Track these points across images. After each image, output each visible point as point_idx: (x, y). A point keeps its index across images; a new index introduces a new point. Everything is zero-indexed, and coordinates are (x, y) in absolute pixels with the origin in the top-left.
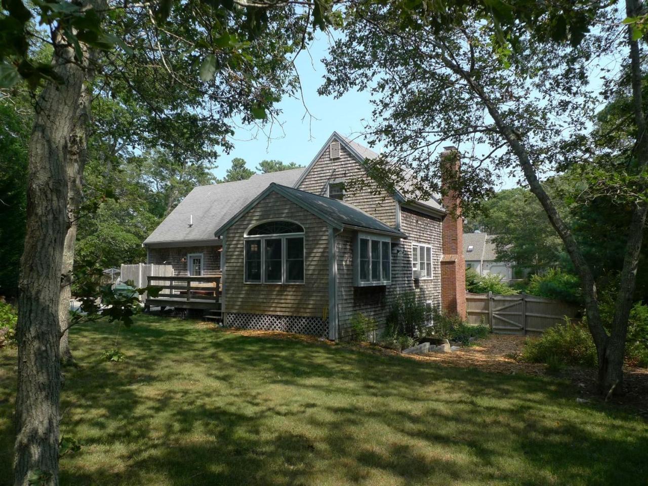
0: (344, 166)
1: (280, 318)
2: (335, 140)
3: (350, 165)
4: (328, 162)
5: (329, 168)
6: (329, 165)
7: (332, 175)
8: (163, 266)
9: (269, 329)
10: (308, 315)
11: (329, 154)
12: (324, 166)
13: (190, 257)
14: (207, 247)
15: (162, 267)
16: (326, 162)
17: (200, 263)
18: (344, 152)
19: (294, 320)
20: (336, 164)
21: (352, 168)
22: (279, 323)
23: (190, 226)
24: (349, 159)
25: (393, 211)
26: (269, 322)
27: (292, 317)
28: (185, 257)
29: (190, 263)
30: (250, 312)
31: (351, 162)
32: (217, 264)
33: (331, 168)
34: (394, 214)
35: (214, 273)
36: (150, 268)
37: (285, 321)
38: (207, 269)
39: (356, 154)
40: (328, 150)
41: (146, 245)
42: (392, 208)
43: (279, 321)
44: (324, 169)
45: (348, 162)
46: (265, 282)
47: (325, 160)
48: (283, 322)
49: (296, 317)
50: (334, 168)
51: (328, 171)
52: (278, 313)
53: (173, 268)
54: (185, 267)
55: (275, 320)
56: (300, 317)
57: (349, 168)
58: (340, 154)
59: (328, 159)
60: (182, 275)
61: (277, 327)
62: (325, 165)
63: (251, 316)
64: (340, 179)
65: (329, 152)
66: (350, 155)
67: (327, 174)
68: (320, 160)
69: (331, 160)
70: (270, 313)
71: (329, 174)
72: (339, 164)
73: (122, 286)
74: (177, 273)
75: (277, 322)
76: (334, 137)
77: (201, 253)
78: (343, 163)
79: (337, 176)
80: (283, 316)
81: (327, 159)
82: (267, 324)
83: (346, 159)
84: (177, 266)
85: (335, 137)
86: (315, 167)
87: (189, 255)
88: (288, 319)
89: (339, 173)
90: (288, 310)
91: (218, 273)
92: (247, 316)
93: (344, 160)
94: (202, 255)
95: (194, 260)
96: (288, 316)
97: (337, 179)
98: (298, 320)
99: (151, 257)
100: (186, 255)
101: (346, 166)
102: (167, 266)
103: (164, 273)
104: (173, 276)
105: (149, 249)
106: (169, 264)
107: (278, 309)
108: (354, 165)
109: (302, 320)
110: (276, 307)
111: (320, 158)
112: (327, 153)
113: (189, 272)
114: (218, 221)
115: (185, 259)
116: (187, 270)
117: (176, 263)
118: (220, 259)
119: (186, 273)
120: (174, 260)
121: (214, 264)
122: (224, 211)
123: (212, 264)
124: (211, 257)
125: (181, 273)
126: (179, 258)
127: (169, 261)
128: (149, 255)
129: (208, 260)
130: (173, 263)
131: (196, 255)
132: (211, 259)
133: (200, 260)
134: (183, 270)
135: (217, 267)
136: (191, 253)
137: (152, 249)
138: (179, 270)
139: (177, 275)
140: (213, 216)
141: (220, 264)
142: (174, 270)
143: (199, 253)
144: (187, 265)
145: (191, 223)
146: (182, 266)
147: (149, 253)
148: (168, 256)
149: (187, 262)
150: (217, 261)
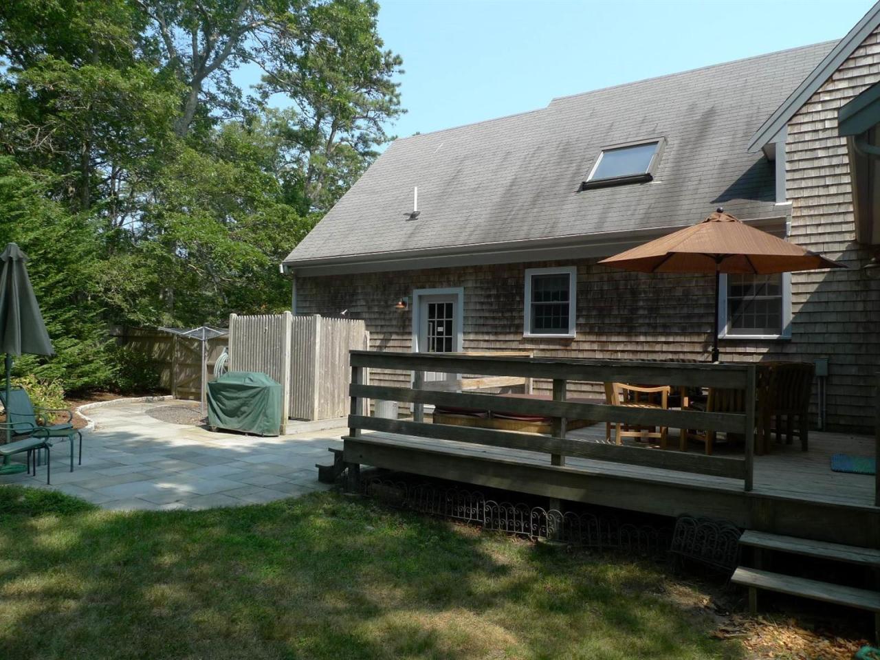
8: (344, 321)
13: (420, 297)
14: (478, 269)
15: (341, 324)
17: (450, 315)
23: (413, 216)
28: (406, 299)
29: (420, 315)
32: (513, 318)
35: (498, 345)
38: (476, 333)
41: (289, 266)
53: (367, 326)
54: (404, 327)
60: (394, 347)
73: (235, 377)
74: (378, 343)
77: (455, 285)
84: (379, 322)
87: (416, 293)
91: (514, 345)
94: (460, 291)
95: (432, 307)
99: (303, 298)
100: (406, 292)
102: (352, 322)
104: (368, 349)
105: (297, 279)
106: (354, 316)
113: (415, 338)
114: (496, 199)
115: (404, 303)
116: (410, 333)
117: (376, 316)
118: (522, 301)
119: (408, 344)
120: (369, 308)
121: (499, 319)
122: (507, 176)
123: (494, 318)
124: (489, 296)
125: (391, 343)
126: (386, 302)
127: (353, 310)
128: (297, 295)
129: (478, 307)
130: (367, 316)
131: (440, 292)
132: (491, 304)
133: (450, 307)
134: (397, 334)
135: (510, 327)
136: (423, 287)
137: (305, 279)
138: (384, 333)
139: (380, 347)
140: (475, 190)
141: (522, 318)
142: (371, 333)
143: (449, 286)
144: (410, 320)
145: (415, 210)
146: (394, 323)
147: (298, 290)
148: (353, 295)
149: (409, 312)
150: (511, 311)
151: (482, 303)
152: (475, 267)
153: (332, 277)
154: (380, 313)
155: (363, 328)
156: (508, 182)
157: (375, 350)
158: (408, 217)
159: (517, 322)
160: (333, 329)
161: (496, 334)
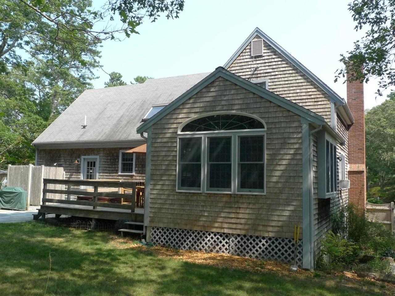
0: (267, 64)
1: (227, 237)
2: (257, 37)
3: (274, 63)
4: (248, 60)
5: (249, 67)
6: (250, 63)
7: (253, 74)
8: (54, 168)
9: (211, 251)
10: (271, 235)
11: (250, 52)
12: (243, 64)
13: (84, 159)
14: (104, 149)
15: (52, 169)
16: (246, 60)
17: (94, 166)
18: (268, 49)
19: (248, 240)
20: (258, 62)
21: (277, 66)
22: (227, 243)
23: (84, 127)
24: (274, 57)
25: (328, 113)
26: (212, 241)
27: (245, 236)
28: (79, 159)
29: (84, 166)
30: (184, 227)
31: (276, 60)
32: (115, 168)
33: (252, 66)
34: (329, 117)
35: (110, 177)
36: (40, 170)
37: (236, 242)
38: (103, 173)
39: (282, 51)
40: (248, 47)
41: (34, 145)
42: (327, 110)
43: (226, 240)
44: (244, 67)
45: (273, 60)
46: (207, 190)
47: (244, 57)
48: (233, 242)
49: (251, 237)
50: (255, 66)
51: (248, 70)
52: (226, 231)
53: (64, 170)
54: (78, 170)
55: (221, 239)
56: (257, 237)
57: (274, 67)
58: (263, 51)
59: (249, 57)
60: (74, 178)
61: (223, 249)
62: (245, 64)
63: (185, 232)
64: (263, 78)
65: (250, 49)
66: (275, 52)
67: (247, 73)
68: (239, 58)
69: (252, 58)
70: (214, 230)
71: (249, 73)
72: (262, 62)
73: (9, 189)
74: (68, 176)
75: (224, 242)
76: (256, 34)
77: (96, 155)
78: (266, 61)
79: (259, 75)
80: (233, 235)
81: (247, 57)
82: (209, 244)
83: (270, 57)
84: (69, 168)
85: (258, 34)
86: (233, 65)
87: (83, 157)
88: (239, 239)
89: (262, 72)
90: (240, 226)
91: (115, 177)
92: (180, 232)
93: (267, 57)
94: (98, 157)
95: (88, 163)
96: (239, 235)
97: (259, 79)
98: (254, 240)
99: (40, 158)
100: (79, 157)
101: (270, 64)
102: (58, 168)
103: (55, 176)
105: (38, 150)
106: (59, 166)
107: (225, 225)
108: (280, 63)
109: (261, 241)
110: (222, 223)
111: (239, 56)
112: (248, 50)
113: (82, 174)
114: (114, 122)
115: (78, 161)
116: (80, 173)
117: (68, 166)
118: (118, 162)
119: (79, 177)
120: (65, 163)
121: (111, 168)
122: (121, 113)
123: (109, 167)
124: (108, 159)
125: (73, 176)
126: (72, 160)
127: (60, 163)
128: (38, 156)
129: (104, 163)
130: (64, 165)
131: (91, 157)
132: (108, 162)
133: (95, 163)
134: (75, 173)
135: (114, 170)
136: (85, 155)
137: (41, 150)
138: (71, 172)
139: (69, 178)
140: (108, 117)
141: (118, 167)
142: (66, 172)
143: (94, 155)
144: (80, 167)
145: (85, 124)
146: (74, 168)
147: (38, 154)
148: (59, 157)
149: (80, 164)
150: (115, 165)
151: (105, 162)
152: (103, 148)
153: (51, 150)
154: (69, 165)
155: (63, 170)
156: (120, 116)
157: (67, 179)
158: (82, 127)
159: (116, 169)
160: (49, 171)
161: (110, 173)
